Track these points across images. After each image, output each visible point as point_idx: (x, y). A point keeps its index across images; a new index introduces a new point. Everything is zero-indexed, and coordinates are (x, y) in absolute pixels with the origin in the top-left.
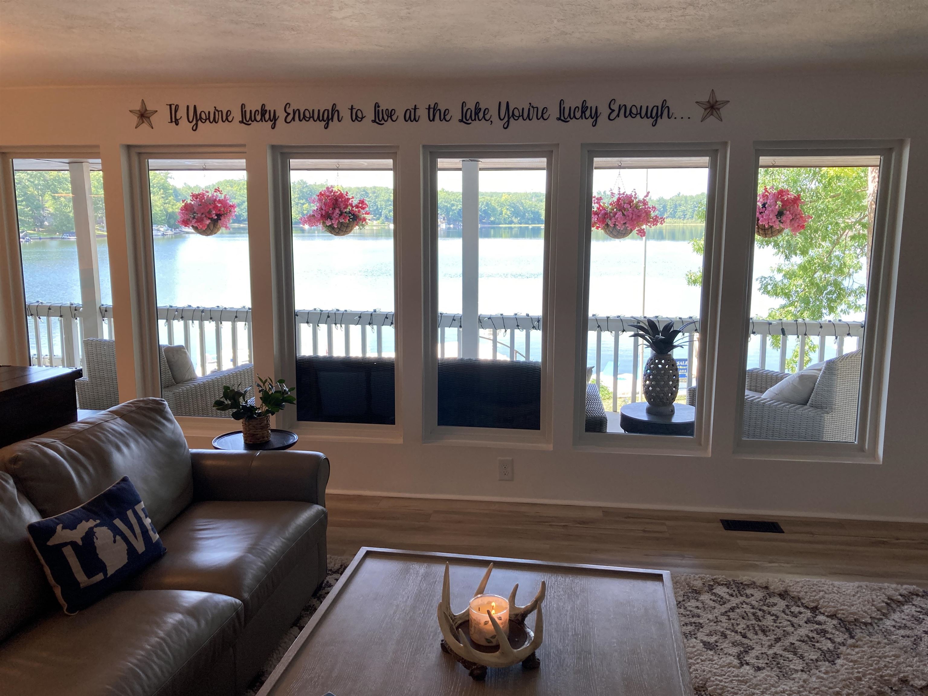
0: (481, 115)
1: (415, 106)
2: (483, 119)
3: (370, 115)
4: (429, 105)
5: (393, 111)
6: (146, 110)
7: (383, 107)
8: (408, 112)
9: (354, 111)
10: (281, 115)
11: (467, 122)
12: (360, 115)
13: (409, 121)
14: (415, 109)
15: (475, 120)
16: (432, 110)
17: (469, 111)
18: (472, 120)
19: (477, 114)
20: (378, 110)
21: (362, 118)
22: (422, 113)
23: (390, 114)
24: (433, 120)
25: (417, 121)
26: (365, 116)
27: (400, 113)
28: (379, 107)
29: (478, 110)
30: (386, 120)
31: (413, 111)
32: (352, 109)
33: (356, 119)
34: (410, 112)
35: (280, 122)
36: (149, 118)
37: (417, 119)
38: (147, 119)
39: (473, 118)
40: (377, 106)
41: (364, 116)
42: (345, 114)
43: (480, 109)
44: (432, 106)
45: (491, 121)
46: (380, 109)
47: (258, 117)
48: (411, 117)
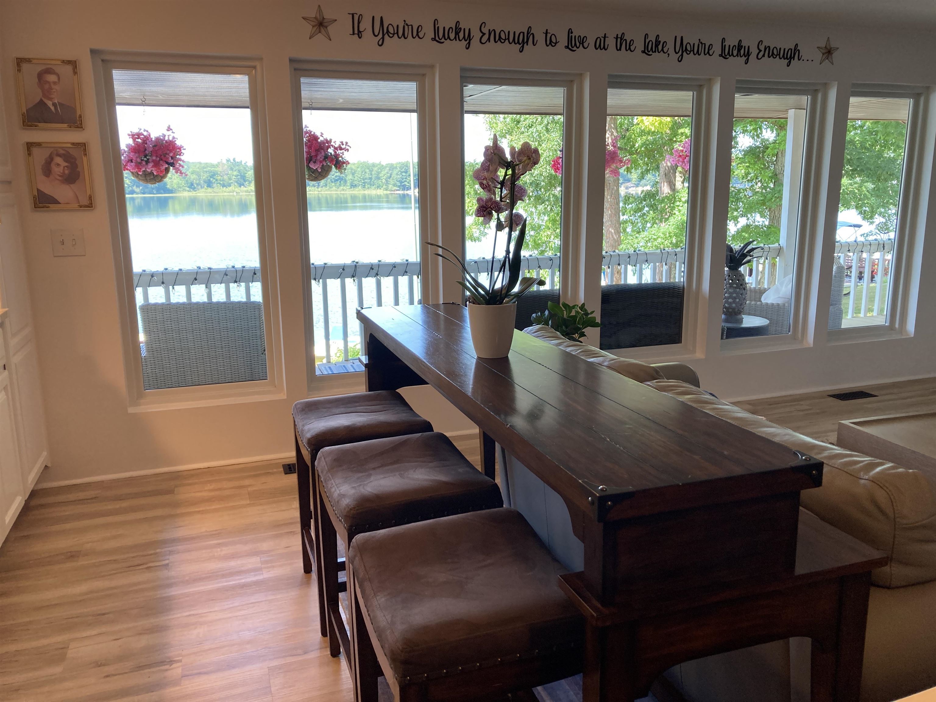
0: (660, 47)
1: (605, 34)
2: (662, 52)
3: (563, 40)
4: (617, 35)
5: (585, 39)
6: (324, 18)
7: (576, 33)
8: (599, 40)
9: (549, 36)
10: (476, 34)
11: (649, 53)
12: (554, 40)
13: (599, 49)
14: (605, 37)
15: (655, 52)
16: (619, 40)
17: (651, 43)
18: (653, 52)
19: (657, 46)
20: (572, 36)
21: (556, 43)
22: (611, 42)
23: (582, 41)
24: (620, 49)
25: (606, 50)
26: (559, 42)
27: (591, 41)
28: (572, 33)
29: (657, 43)
30: (578, 46)
31: (602, 39)
32: (546, 33)
33: (550, 43)
34: (601, 40)
35: (475, 42)
36: (326, 27)
37: (606, 47)
38: (325, 29)
39: (654, 50)
40: (570, 31)
41: (557, 42)
42: (540, 37)
43: (660, 42)
44: (619, 36)
45: (669, 54)
46: (573, 35)
47: (452, 36)
48: (600, 45)
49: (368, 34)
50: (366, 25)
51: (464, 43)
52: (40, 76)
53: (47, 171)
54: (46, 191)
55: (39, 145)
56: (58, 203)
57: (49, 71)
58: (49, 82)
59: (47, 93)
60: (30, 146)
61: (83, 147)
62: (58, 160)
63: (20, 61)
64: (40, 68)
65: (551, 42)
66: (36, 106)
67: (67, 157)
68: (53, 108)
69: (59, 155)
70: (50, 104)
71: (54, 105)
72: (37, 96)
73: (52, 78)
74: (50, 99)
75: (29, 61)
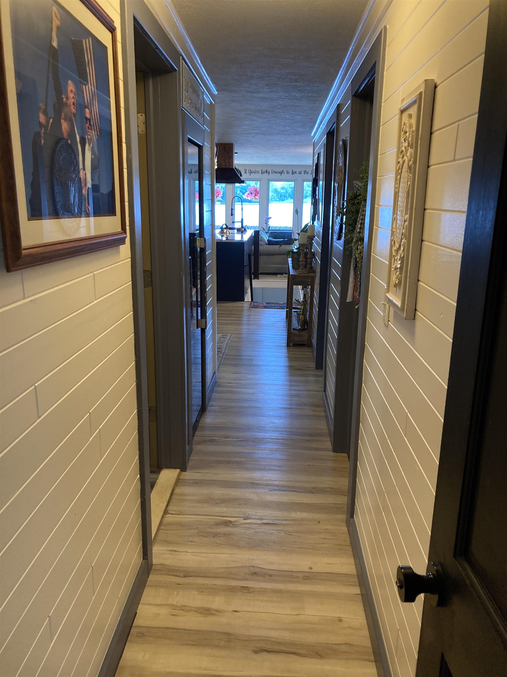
1: (301, 171)
3: (291, 172)
10: (271, 172)
20: (293, 172)
22: (303, 172)
23: (295, 172)
24: (305, 174)
27: (298, 172)
30: (294, 174)
32: (287, 171)
35: (270, 173)
40: (293, 170)
42: (285, 172)
44: (305, 171)
47: (265, 172)
48: (300, 173)
49: (248, 173)
50: (247, 171)
51: (268, 174)
65: (288, 173)
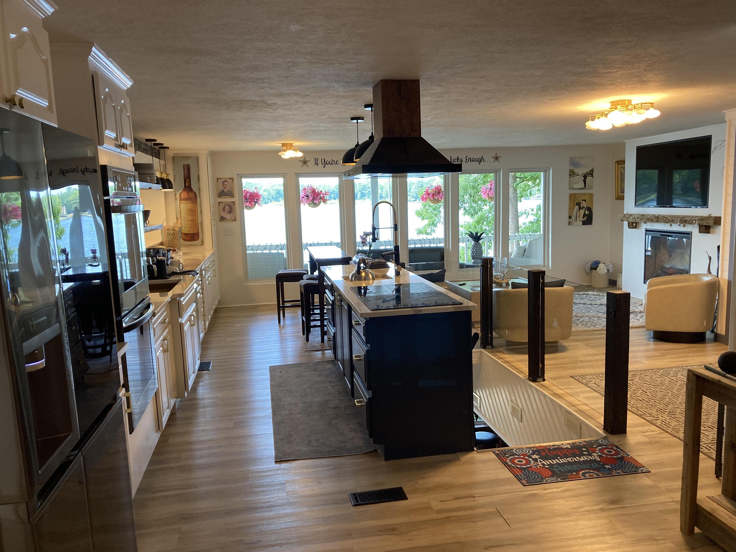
6: (306, 160)
36: (307, 163)
49: (320, 164)
50: (319, 161)
52: (223, 183)
53: (224, 210)
54: (224, 216)
55: (222, 202)
56: (226, 219)
57: (225, 181)
58: (225, 184)
59: (225, 188)
60: (219, 203)
61: (234, 202)
62: (227, 207)
63: (218, 179)
64: (223, 180)
66: (221, 191)
67: (229, 206)
68: (226, 192)
69: (227, 205)
70: (225, 190)
71: (227, 191)
72: (222, 188)
73: (226, 183)
74: (225, 189)
75: (220, 179)
